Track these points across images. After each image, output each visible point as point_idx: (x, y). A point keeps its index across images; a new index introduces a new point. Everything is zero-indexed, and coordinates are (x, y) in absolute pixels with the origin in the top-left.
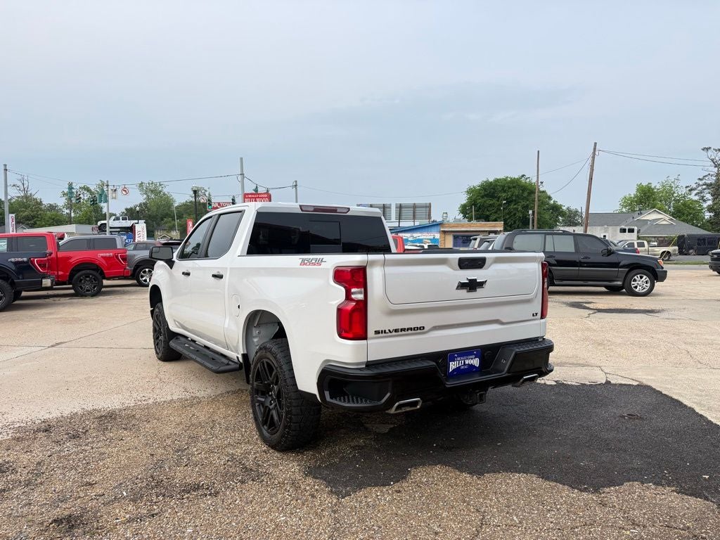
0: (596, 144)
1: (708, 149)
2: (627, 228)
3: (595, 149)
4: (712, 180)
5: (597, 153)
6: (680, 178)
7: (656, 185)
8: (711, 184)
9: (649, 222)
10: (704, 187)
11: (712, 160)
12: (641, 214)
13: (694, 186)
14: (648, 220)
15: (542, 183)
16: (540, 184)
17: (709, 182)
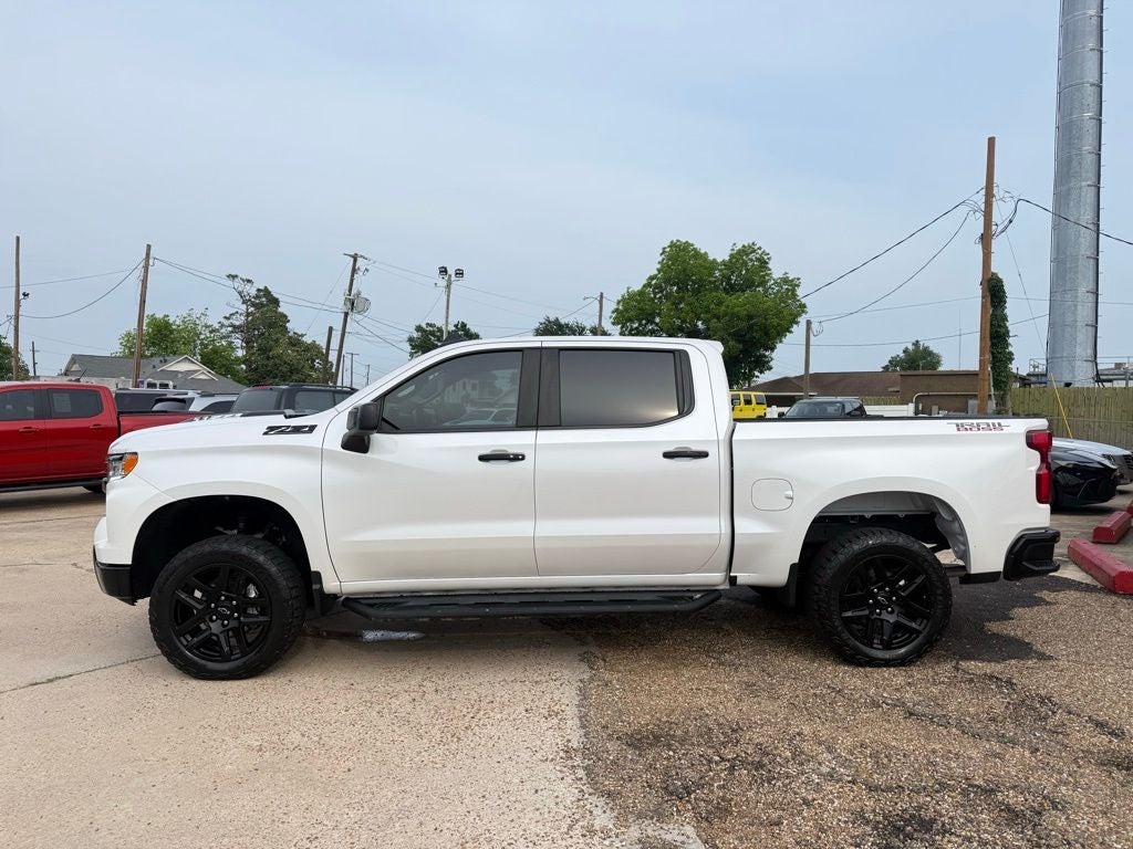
0: (149, 247)
1: (234, 277)
2: (158, 382)
3: (148, 255)
4: (239, 321)
5: (151, 262)
6: (208, 313)
7: (175, 319)
8: (240, 326)
9: (180, 376)
10: (230, 329)
11: (240, 293)
12: (166, 361)
13: (217, 326)
14: (178, 372)
15: (25, 295)
16: (21, 296)
17: (237, 323)
